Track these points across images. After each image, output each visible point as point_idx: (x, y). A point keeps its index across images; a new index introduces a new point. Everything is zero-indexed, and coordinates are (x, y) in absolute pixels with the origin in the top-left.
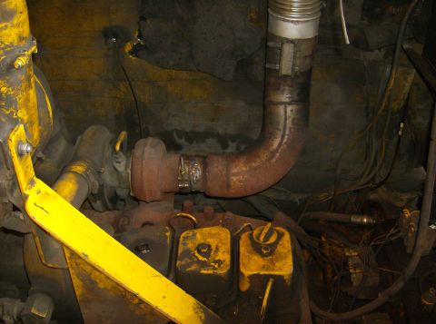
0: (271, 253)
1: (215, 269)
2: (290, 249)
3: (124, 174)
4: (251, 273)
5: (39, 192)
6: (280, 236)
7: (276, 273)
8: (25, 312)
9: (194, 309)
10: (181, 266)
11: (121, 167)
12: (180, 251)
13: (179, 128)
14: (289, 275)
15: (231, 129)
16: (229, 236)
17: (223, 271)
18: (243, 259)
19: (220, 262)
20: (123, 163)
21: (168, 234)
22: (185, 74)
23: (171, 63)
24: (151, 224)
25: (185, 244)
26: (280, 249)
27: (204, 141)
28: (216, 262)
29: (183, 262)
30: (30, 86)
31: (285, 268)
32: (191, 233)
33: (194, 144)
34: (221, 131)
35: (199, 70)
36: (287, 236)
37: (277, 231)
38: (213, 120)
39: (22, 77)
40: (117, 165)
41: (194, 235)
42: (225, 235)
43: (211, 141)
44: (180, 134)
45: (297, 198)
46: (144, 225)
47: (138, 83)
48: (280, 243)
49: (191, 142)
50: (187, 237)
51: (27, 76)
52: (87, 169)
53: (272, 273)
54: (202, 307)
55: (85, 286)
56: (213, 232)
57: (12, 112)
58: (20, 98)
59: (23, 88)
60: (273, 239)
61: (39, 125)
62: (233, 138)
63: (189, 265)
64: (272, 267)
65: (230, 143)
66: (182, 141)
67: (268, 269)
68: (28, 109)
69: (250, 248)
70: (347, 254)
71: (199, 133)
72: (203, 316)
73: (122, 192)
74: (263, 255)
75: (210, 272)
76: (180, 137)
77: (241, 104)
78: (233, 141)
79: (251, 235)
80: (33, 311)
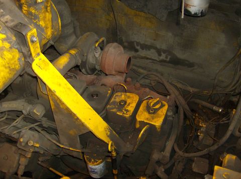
0: (154, 113)
1: (124, 113)
2: (165, 113)
3: (99, 59)
4: (140, 120)
5: (40, 59)
6: (162, 106)
7: (152, 123)
8: (32, 111)
9: (105, 129)
10: (109, 108)
11: (97, 55)
12: (111, 101)
13: (138, 41)
14: (159, 126)
15: (164, 47)
16: (138, 100)
17: (127, 116)
18: (139, 113)
19: (127, 111)
20: (99, 53)
21: (109, 92)
22: (143, 14)
23: (135, 7)
24: (105, 85)
25: (115, 98)
26: (160, 112)
27: (149, 50)
28: (125, 110)
29: (111, 107)
30: (47, 11)
31: (158, 122)
32: (120, 94)
33: (144, 50)
34: (158, 47)
35: (149, 13)
36: (166, 107)
37: (162, 103)
38: (155, 40)
39: (43, 7)
40: (95, 53)
41: (121, 95)
42: (136, 98)
43: (153, 51)
44: (138, 44)
45: (191, 90)
46: (102, 85)
47: (120, 14)
48: (161, 109)
49: (143, 49)
50: (117, 95)
51: (45, 6)
52: (77, 53)
53: (150, 122)
54: (110, 129)
55: (55, 105)
56: (131, 96)
57: (37, 22)
58: (41, 16)
59: (43, 11)
60: (157, 107)
61: (52, 29)
62: (165, 51)
63: (113, 109)
64: (151, 120)
65: (162, 53)
66: (138, 48)
67: (149, 120)
68: (45, 21)
69: (145, 108)
70: (200, 125)
71: (147, 45)
72: (109, 133)
73: (98, 67)
74: (149, 113)
75: (121, 114)
76: (138, 46)
77: (170, 34)
78: (164, 53)
79: (148, 102)
80: (35, 111)
